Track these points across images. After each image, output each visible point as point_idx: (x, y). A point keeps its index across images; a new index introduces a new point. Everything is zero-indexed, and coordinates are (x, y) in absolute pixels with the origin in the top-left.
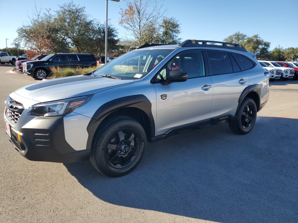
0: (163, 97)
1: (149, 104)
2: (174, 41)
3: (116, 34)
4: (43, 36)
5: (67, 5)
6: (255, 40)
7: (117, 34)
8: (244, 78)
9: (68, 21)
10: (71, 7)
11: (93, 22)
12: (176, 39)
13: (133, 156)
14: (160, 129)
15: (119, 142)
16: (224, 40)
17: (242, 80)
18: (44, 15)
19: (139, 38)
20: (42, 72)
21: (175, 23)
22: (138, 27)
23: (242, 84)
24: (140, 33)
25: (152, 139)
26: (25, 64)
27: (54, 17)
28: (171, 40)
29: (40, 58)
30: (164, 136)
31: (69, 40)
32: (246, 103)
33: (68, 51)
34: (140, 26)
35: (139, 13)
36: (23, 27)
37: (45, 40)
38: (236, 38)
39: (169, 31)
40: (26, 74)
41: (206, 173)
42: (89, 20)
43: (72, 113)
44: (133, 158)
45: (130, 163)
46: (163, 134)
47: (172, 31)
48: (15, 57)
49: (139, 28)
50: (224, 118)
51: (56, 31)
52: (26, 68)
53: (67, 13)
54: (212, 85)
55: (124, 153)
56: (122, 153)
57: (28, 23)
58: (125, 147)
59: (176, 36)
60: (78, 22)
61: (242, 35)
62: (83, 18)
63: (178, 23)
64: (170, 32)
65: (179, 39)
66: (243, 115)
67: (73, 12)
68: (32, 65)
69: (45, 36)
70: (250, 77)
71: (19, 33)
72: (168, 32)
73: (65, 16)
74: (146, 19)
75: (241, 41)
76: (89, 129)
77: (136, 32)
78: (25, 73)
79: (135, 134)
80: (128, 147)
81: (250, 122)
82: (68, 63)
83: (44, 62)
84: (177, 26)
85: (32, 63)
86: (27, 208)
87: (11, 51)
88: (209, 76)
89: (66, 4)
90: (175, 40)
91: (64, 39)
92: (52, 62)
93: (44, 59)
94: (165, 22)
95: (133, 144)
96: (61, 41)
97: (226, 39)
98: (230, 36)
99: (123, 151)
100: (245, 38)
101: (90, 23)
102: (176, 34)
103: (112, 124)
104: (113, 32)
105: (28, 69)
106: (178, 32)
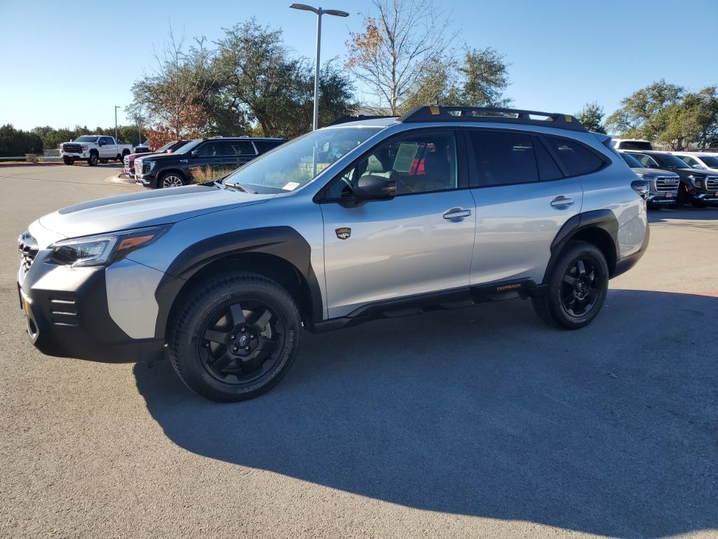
0: (342, 233)
1: (306, 249)
2: (491, 106)
3: (350, 91)
4: (183, 100)
5: (243, 27)
6: (707, 99)
7: (353, 92)
8: (566, 196)
9: (243, 62)
10: (249, 32)
11: (298, 65)
12: (498, 101)
13: (268, 361)
14: (335, 305)
15: (233, 327)
16: (623, 101)
17: (561, 198)
18: (191, 52)
19: (392, 101)
20: (173, 178)
21: (496, 63)
22: (389, 74)
23: (562, 207)
24: (394, 90)
25: (315, 325)
26: (139, 162)
27: (213, 56)
28: (486, 104)
29: (174, 148)
30: (347, 320)
31: (244, 107)
32: (575, 254)
33: (240, 131)
34: (393, 73)
35: (393, 42)
36: (145, 81)
37: (188, 109)
38: (654, 97)
39: (480, 81)
40: (140, 184)
41: (427, 407)
42: (291, 60)
43: (124, 261)
44: (267, 366)
45: (260, 375)
46: (345, 317)
47: (488, 81)
48: (129, 147)
49: (391, 78)
50: (509, 287)
51: (216, 87)
52: (141, 171)
53: (242, 45)
54: (473, 210)
55: (245, 353)
56: (240, 351)
57: (154, 70)
58: (248, 340)
59: (496, 94)
60: (265, 65)
61: (671, 88)
62: (277, 55)
63: (504, 62)
64: (484, 84)
65: (504, 101)
66: (565, 283)
67: (256, 44)
68: (153, 165)
69: (190, 99)
70: (586, 193)
71: (136, 93)
72: (479, 84)
73: (237, 53)
74: (408, 56)
75: (668, 103)
76: (159, 294)
77: (385, 88)
78: (139, 182)
79: (271, 311)
80: (256, 340)
81: (588, 300)
82: (236, 160)
83: (179, 157)
84: (501, 69)
85: (152, 159)
86: (25, 447)
87: (126, 133)
88: (470, 188)
89: (240, 26)
90: (495, 104)
91: (233, 104)
92: (196, 157)
93: (181, 151)
94: (471, 60)
95: (268, 333)
96: (227, 108)
97: (630, 100)
98: (638, 90)
99: (244, 347)
100: (680, 94)
101: (291, 67)
102: (498, 88)
103: (213, 288)
104: (345, 87)
105: (144, 172)
106: (501, 83)
